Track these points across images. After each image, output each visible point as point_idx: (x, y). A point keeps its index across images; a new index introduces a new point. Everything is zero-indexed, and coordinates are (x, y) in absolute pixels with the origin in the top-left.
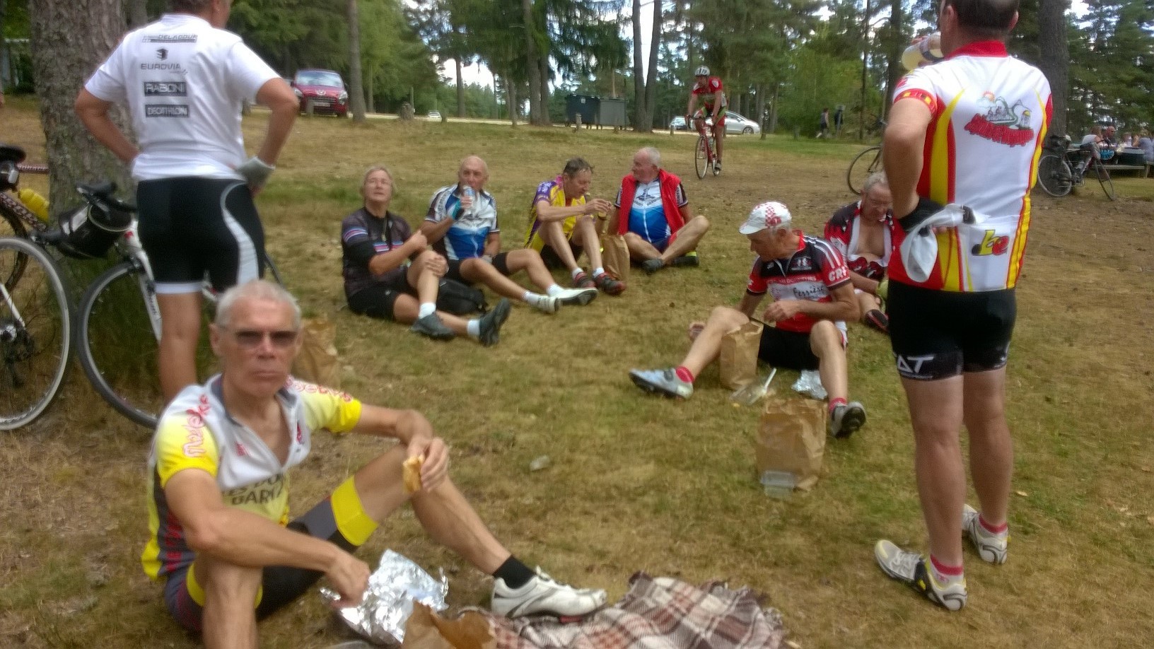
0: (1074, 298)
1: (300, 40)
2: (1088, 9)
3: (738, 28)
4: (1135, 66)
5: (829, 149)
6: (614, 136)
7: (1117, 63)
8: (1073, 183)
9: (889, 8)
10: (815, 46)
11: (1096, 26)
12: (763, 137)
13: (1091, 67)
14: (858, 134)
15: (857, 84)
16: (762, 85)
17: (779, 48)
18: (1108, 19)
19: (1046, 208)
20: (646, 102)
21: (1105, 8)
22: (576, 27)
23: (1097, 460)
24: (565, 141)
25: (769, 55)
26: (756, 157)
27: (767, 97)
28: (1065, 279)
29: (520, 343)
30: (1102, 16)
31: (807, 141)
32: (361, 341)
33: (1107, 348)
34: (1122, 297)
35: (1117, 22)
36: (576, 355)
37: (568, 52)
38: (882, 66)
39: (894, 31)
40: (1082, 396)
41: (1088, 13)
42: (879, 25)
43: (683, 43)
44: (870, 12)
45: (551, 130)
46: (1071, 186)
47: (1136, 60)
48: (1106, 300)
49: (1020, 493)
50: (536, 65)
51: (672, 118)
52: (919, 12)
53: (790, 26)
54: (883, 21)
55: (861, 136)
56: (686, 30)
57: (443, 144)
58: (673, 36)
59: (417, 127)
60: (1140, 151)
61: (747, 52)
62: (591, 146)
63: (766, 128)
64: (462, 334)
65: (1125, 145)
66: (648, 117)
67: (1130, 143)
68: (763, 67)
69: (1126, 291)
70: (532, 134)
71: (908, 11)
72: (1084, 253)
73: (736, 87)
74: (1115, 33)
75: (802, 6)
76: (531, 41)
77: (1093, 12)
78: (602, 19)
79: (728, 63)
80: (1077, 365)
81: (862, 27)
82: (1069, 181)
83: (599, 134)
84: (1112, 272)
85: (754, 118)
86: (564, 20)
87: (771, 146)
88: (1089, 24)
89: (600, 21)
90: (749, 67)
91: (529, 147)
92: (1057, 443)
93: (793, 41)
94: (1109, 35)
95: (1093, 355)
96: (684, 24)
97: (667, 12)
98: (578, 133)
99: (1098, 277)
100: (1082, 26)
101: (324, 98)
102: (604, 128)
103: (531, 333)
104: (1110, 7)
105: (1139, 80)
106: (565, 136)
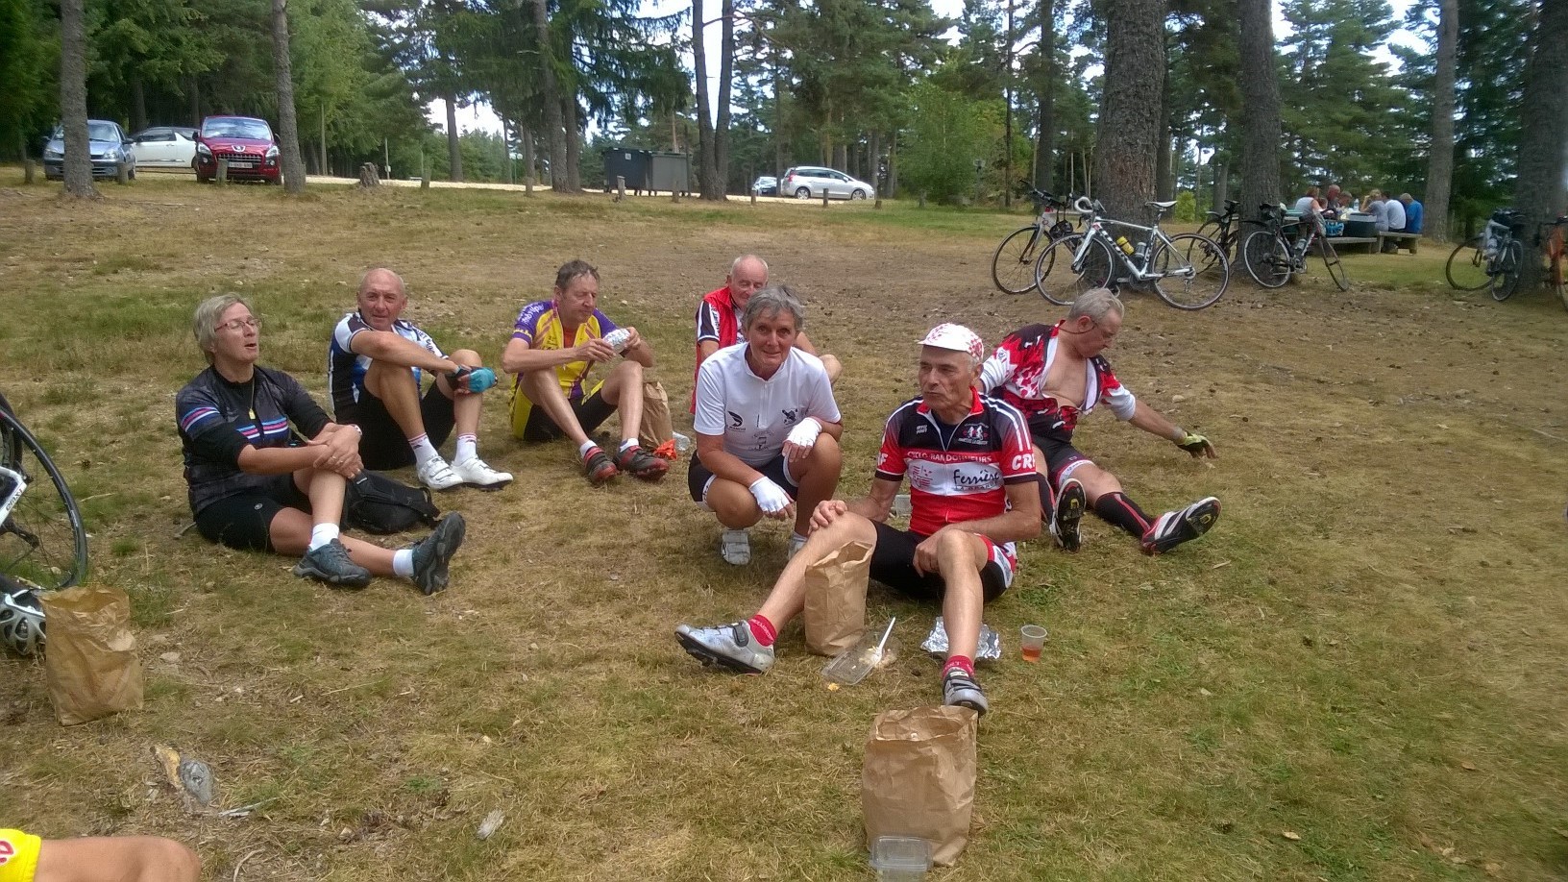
0: (1320, 455)
1: (213, 71)
2: (1292, 28)
3: (839, 56)
4: (1353, 102)
5: (966, 222)
6: (674, 206)
7: (1330, 99)
8: (1292, 270)
9: (1038, 30)
10: (943, 80)
11: (1303, 50)
12: (878, 205)
13: (1297, 105)
14: (1003, 198)
15: (1000, 131)
16: (875, 132)
17: (895, 82)
18: (1317, 42)
19: (1260, 306)
20: (717, 158)
21: (1313, 28)
22: (613, 53)
23: (1394, 755)
24: (599, 217)
25: (883, 93)
26: (869, 235)
27: (882, 149)
28: (1301, 421)
29: (484, 582)
30: (1309, 37)
31: (937, 210)
32: (203, 597)
33: (1378, 540)
34: (1383, 449)
35: (1329, 45)
36: (576, 601)
37: (604, 89)
38: (1031, 106)
39: (1046, 60)
40: (1357, 631)
41: (1291, 33)
42: (1026, 52)
43: (766, 75)
44: (1014, 35)
45: (580, 200)
46: (1289, 272)
47: (1354, 95)
48: (1364, 456)
49: (1287, 835)
50: (559, 107)
51: (756, 178)
52: (1076, 35)
53: (908, 54)
54: (1031, 47)
55: (1007, 204)
56: (769, 58)
57: (418, 224)
58: (750, 67)
59: (384, 197)
60: (1371, 219)
61: (852, 89)
62: (638, 224)
63: (881, 193)
64: (385, 573)
65: (1351, 210)
66: (720, 179)
67: (1356, 207)
68: (875, 109)
69: (1389, 439)
70: (552, 206)
71: (1063, 32)
72: (1322, 378)
73: (840, 135)
74: (1326, 59)
75: (924, 27)
76: (549, 74)
77: (1297, 32)
78: (650, 42)
79: (828, 104)
80: (1341, 574)
81: (1003, 55)
82: (1286, 266)
83: (652, 205)
84: (1363, 406)
85: (865, 177)
86: (596, 43)
87: (889, 218)
88: (1293, 48)
89: (646, 45)
90: (857, 109)
91: (545, 228)
92: (1330, 725)
93: (914, 73)
94: (1318, 63)
95: (1360, 554)
96: (767, 49)
97: (741, 34)
98: (621, 204)
99: (1347, 416)
100: (1285, 51)
101: (244, 157)
102: (659, 193)
103: (506, 561)
104: (1320, 26)
105: (1358, 121)
106: (599, 208)
